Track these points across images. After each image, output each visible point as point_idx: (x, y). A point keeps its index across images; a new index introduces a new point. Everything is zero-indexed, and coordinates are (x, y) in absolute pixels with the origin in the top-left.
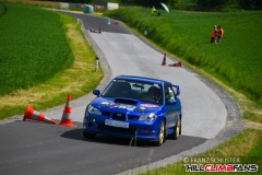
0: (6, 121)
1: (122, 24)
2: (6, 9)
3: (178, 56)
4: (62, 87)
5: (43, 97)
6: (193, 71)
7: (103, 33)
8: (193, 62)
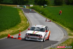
0: (3, 39)
1: (34, 10)
2: (2, 8)
3: (50, 19)
4: (18, 28)
5: (13, 32)
6: (54, 23)
7: (29, 13)
8: (54, 20)
